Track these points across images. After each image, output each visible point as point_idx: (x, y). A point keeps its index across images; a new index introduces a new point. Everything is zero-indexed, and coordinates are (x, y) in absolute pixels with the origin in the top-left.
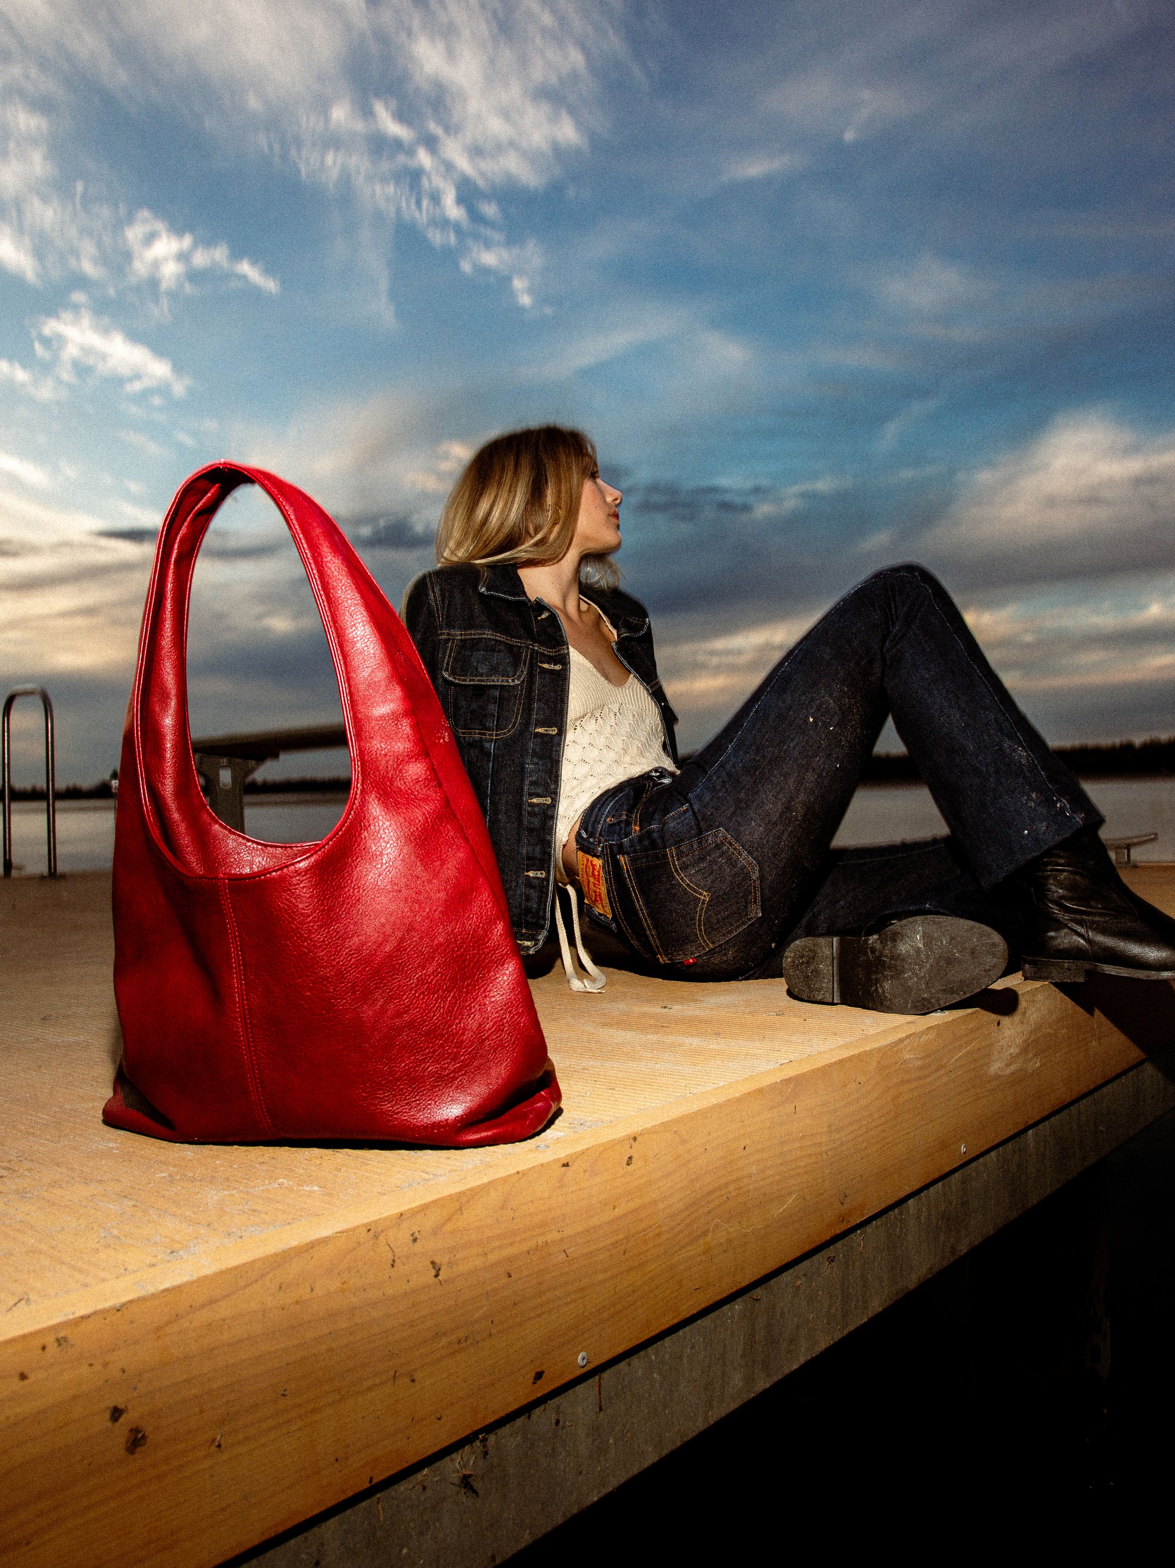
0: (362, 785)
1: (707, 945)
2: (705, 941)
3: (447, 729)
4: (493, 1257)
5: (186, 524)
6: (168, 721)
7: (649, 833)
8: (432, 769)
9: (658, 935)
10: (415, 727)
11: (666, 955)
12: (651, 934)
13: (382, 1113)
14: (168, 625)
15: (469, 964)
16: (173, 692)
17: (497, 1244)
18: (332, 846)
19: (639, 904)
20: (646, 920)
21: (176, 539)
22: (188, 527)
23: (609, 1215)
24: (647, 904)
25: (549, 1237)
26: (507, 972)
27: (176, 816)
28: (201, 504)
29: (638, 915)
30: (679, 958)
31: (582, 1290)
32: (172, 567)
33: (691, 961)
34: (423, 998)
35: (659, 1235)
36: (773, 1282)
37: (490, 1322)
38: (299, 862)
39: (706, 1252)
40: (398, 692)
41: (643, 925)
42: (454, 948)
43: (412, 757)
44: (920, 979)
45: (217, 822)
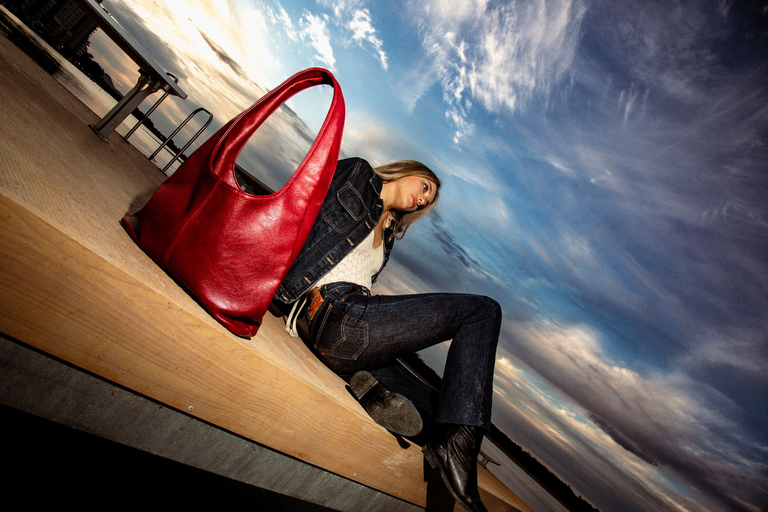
0: (284, 192)
1: (332, 354)
2: (332, 352)
3: (321, 203)
4: (195, 351)
5: (303, 81)
6: (247, 130)
7: (345, 305)
8: (307, 208)
9: (320, 338)
10: (314, 192)
11: (317, 346)
12: (319, 335)
13: (202, 286)
14: (272, 103)
15: (265, 269)
16: (256, 123)
17: (199, 348)
18: (260, 200)
19: (323, 323)
20: (321, 330)
21: (297, 82)
22: (303, 82)
23: (237, 376)
24: (325, 325)
25: (214, 362)
26: (274, 283)
27: (223, 157)
28: (313, 79)
29: (320, 326)
30: (321, 350)
31: (210, 388)
32: (288, 89)
33: (323, 354)
34: (244, 266)
35: (245, 398)
36: (264, 449)
37: (176, 367)
38: (246, 195)
39: (253, 418)
40: (318, 178)
41: (319, 330)
42: (266, 261)
43: (304, 198)
44: (388, 415)
45: (232, 170)
